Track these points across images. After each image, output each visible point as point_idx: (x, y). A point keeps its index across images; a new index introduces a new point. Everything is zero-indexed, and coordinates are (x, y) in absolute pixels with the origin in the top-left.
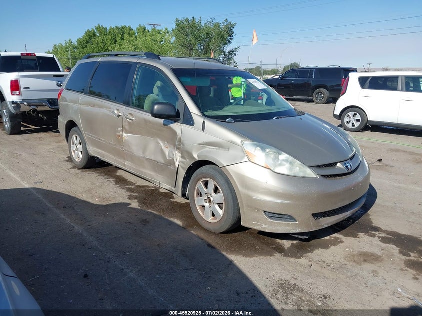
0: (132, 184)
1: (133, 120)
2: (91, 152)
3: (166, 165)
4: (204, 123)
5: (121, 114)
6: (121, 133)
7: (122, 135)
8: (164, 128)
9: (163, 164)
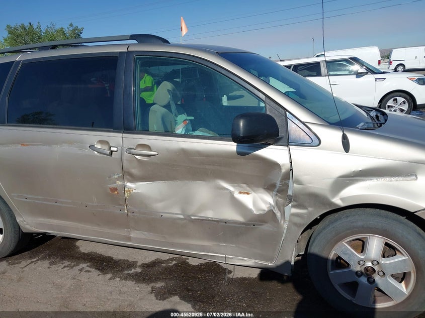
0: (132, 265)
1: (150, 156)
2: (28, 226)
3: (249, 225)
4: (345, 138)
5: (115, 149)
6: (119, 183)
7: (124, 186)
8: (242, 160)
9: (243, 223)
